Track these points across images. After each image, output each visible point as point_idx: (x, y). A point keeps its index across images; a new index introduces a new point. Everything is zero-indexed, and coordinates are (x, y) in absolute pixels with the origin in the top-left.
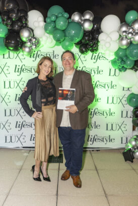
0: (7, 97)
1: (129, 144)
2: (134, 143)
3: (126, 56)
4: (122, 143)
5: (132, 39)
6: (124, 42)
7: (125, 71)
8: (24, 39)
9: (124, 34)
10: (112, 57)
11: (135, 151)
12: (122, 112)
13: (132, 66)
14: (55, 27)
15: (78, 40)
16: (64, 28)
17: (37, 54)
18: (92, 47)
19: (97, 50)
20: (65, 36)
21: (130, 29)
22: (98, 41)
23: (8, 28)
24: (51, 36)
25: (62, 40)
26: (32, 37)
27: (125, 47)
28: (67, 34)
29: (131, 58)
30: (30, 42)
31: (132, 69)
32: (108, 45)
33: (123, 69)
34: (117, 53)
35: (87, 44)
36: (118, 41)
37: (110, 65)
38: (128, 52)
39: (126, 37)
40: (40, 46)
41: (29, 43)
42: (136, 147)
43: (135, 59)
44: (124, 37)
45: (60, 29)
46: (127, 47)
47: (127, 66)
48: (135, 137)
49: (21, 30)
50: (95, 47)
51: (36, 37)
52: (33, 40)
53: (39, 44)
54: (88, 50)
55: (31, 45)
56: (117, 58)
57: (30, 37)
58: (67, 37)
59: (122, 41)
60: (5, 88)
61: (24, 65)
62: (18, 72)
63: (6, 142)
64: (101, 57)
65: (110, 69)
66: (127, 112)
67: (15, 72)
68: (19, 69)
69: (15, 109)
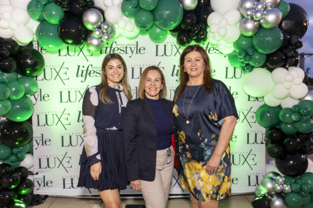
0: (65, 116)
1: (261, 187)
2: (270, 185)
3: (253, 47)
4: (250, 185)
5: (262, 21)
6: (250, 25)
7: (251, 70)
8: (89, 27)
9: (249, 12)
10: (230, 49)
11: (273, 199)
12: (248, 134)
13: (263, 62)
14: (138, 5)
15: (174, 25)
16: (152, 7)
17: (111, 48)
18: (197, 34)
19: (204, 39)
20: (155, 19)
21: (257, 5)
22: (206, 26)
23: (64, 9)
24: (133, 20)
25: (149, 26)
26: (102, 23)
27: (250, 34)
28: (157, 17)
29: (260, 50)
30: (98, 30)
31: (263, 67)
32: (222, 31)
33: (248, 68)
34: (237, 44)
35: (190, 31)
36: (238, 25)
37: (226, 62)
38: (255, 42)
39: (252, 18)
40: (116, 36)
41: (97, 33)
42: (273, 193)
43: (268, 52)
44: (249, 17)
45: (146, 9)
46: (254, 33)
47: (255, 64)
48: (271, 175)
49: (85, 12)
50: (203, 35)
51: (108, 22)
52: (103, 28)
53: (113, 33)
54: (192, 40)
55: (101, 35)
56: (237, 51)
57: (99, 23)
58: (156, 21)
59: (245, 25)
60: (61, 102)
61: (92, 66)
62: (82, 76)
63: (64, 187)
64: (212, 49)
65: (227, 68)
66: (256, 134)
67: (77, 76)
68: (83, 71)
69: (77, 134)
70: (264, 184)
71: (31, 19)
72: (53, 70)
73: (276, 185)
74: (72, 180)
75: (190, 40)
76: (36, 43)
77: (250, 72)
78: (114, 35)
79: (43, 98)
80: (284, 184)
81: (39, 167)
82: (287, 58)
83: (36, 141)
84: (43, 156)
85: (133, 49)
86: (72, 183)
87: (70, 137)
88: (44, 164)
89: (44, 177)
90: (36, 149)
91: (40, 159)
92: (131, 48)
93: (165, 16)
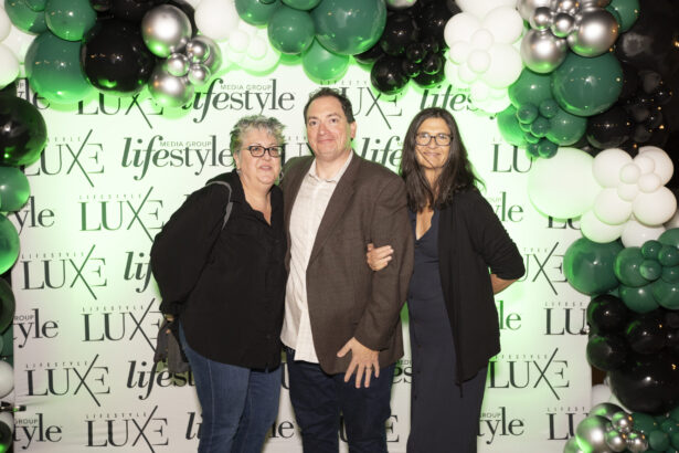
0: (92, 265)
1: (578, 441)
2: (597, 436)
3: (553, 98)
4: (552, 437)
5: (571, 39)
6: (545, 47)
7: (551, 154)
8: (158, 49)
9: (542, 18)
10: (504, 102)
12: (549, 311)
13: (579, 134)
15: (364, 44)
16: (311, 3)
17: (209, 93)
18: (420, 66)
19: (439, 77)
20: (317, 30)
21: (560, 1)
22: (443, 46)
23: (97, 8)
24: (263, 32)
25: (303, 46)
26: (188, 41)
27: (546, 67)
28: (323, 24)
29: (570, 107)
30: (180, 58)
31: (579, 146)
33: (544, 147)
34: (517, 90)
35: (403, 57)
36: (518, 45)
37: (495, 132)
38: (558, 85)
39: (549, 31)
40: (222, 68)
41: (178, 64)
43: (589, 111)
44: (543, 29)
45: (297, 6)
46: (556, 66)
47: (561, 138)
48: (602, 411)
49: (148, 14)
50: (434, 68)
51: (204, 37)
52: (192, 51)
53: (217, 63)
54: (408, 79)
55: (187, 69)
56: (517, 106)
57: (183, 41)
58: (322, 34)
59: (534, 47)
60: (84, 228)
61: (161, 138)
62: (136, 164)
63: (90, 444)
64: (459, 99)
65: (496, 147)
66: (568, 311)
67: (124, 164)
68: (138, 152)
69: (124, 310)
70: (584, 434)
71: (14, 28)
72: (64, 149)
73: (613, 434)
74: (110, 424)
75: (404, 79)
76: (23, 82)
77: (549, 157)
78: (219, 66)
79: (38, 220)
80: (632, 431)
81: (27, 392)
82: (635, 124)
83: (21, 325)
84: (37, 365)
85: (263, 97)
86: (110, 433)
87: (107, 316)
88: (41, 384)
89: (41, 416)
90: (20, 346)
91: (30, 373)
92: (258, 95)
93: (342, 24)
